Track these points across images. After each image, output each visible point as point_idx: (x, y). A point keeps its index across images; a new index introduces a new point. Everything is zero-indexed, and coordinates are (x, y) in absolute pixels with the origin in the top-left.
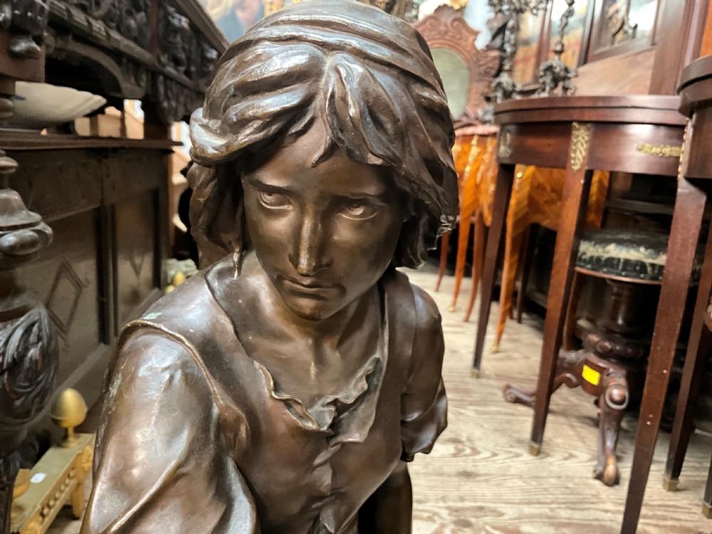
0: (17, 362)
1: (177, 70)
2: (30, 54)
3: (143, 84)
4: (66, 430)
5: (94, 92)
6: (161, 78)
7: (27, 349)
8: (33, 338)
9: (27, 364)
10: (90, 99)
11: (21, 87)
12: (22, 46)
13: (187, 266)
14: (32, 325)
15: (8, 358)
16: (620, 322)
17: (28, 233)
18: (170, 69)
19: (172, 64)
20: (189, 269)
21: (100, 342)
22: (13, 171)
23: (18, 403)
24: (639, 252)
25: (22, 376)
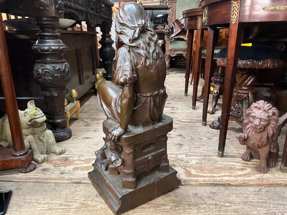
0: (64, 71)
1: (93, 12)
2: (62, 13)
3: (84, 16)
4: (74, 98)
5: (73, 20)
6: (89, 14)
7: (66, 69)
8: (66, 67)
9: (66, 72)
10: (72, 21)
11: (60, 19)
12: (60, 12)
13: (102, 70)
14: (66, 65)
15: (63, 70)
16: (220, 73)
17: (64, 47)
18: (91, 12)
19: (92, 10)
20: (103, 71)
21: (80, 84)
22: (60, 36)
23: (65, 79)
24: (218, 51)
25: (65, 74)
